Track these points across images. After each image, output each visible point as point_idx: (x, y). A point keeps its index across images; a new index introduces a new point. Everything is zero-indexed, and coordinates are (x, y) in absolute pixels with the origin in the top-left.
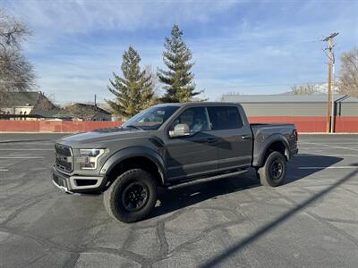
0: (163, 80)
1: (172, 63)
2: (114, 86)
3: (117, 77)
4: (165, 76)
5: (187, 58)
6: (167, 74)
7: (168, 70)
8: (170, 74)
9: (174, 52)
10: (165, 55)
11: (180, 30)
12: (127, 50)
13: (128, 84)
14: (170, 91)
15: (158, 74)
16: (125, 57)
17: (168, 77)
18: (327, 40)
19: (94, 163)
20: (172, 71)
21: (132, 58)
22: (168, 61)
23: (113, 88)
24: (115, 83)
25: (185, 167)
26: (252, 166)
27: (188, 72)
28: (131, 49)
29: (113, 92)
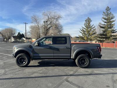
0: (101, 27)
2: (81, 30)
5: (112, 18)
6: (103, 25)
7: (103, 23)
8: (104, 25)
9: (107, 16)
10: (102, 18)
11: (110, 8)
12: (87, 18)
14: (104, 31)
15: (99, 25)
16: (86, 21)
17: (104, 26)
20: (106, 24)
21: (89, 21)
22: (104, 20)
24: (82, 30)
25: (40, 55)
26: (71, 59)
27: (112, 23)
29: (81, 33)
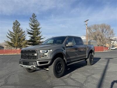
0: (29, 33)
1: (32, 27)
3: (10, 32)
4: (30, 32)
5: (38, 26)
6: (30, 31)
7: (31, 29)
8: (32, 31)
9: (33, 23)
10: (30, 24)
11: (35, 15)
13: (15, 34)
14: (32, 37)
15: (27, 31)
16: (14, 24)
17: (31, 32)
18: (85, 22)
19: (46, 55)
20: (33, 30)
21: (16, 25)
22: (31, 26)
23: (8, 36)
24: (9, 34)
28: (16, 21)
29: (9, 37)
